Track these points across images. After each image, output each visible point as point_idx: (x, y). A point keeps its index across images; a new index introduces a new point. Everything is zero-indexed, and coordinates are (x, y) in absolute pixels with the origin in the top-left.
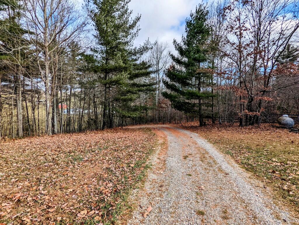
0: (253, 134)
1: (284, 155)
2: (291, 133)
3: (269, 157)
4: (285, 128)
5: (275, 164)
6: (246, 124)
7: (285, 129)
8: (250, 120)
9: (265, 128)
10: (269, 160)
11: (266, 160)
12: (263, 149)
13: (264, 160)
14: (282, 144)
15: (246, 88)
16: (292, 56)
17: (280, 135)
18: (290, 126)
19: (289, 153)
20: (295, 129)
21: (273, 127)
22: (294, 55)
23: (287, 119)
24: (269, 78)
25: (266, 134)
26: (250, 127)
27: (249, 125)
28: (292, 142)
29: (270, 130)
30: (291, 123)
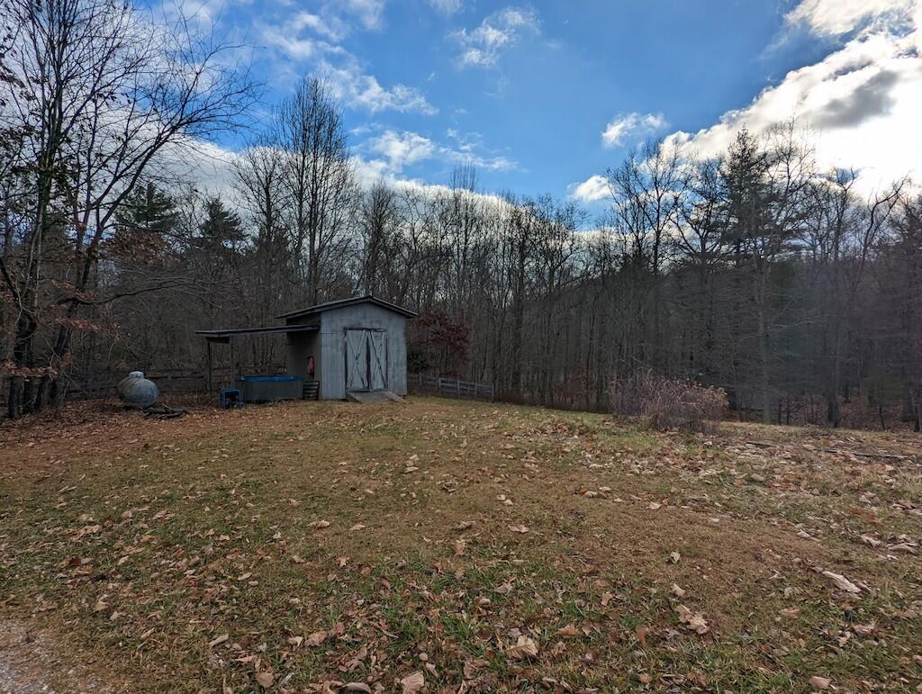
0: (31, 444)
1: (119, 494)
2: (147, 422)
3: (69, 515)
4: (133, 408)
5: (82, 532)
6: (11, 410)
7: (136, 413)
8: (27, 396)
9: (78, 415)
10: (66, 526)
11: (58, 529)
12: (57, 489)
13: (51, 532)
14: (119, 458)
15: (9, 282)
16: (159, 218)
17: (117, 434)
18: (146, 402)
19: (131, 484)
20: (158, 410)
21: (103, 410)
22: (163, 216)
23: (140, 382)
24: (89, 262)
25: (76, 437)
26: (28, 418)
27: (25, 412)
28: (146, 446)
29: (92, 422)
30: (149, 393)
